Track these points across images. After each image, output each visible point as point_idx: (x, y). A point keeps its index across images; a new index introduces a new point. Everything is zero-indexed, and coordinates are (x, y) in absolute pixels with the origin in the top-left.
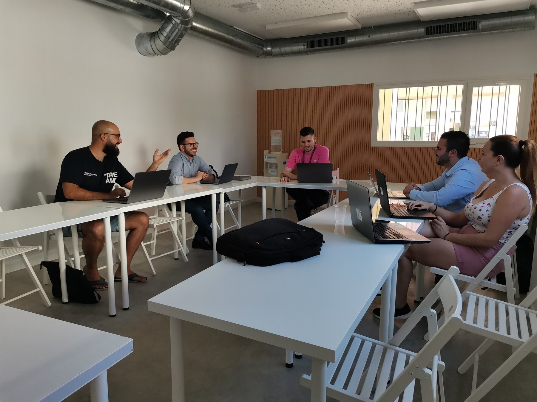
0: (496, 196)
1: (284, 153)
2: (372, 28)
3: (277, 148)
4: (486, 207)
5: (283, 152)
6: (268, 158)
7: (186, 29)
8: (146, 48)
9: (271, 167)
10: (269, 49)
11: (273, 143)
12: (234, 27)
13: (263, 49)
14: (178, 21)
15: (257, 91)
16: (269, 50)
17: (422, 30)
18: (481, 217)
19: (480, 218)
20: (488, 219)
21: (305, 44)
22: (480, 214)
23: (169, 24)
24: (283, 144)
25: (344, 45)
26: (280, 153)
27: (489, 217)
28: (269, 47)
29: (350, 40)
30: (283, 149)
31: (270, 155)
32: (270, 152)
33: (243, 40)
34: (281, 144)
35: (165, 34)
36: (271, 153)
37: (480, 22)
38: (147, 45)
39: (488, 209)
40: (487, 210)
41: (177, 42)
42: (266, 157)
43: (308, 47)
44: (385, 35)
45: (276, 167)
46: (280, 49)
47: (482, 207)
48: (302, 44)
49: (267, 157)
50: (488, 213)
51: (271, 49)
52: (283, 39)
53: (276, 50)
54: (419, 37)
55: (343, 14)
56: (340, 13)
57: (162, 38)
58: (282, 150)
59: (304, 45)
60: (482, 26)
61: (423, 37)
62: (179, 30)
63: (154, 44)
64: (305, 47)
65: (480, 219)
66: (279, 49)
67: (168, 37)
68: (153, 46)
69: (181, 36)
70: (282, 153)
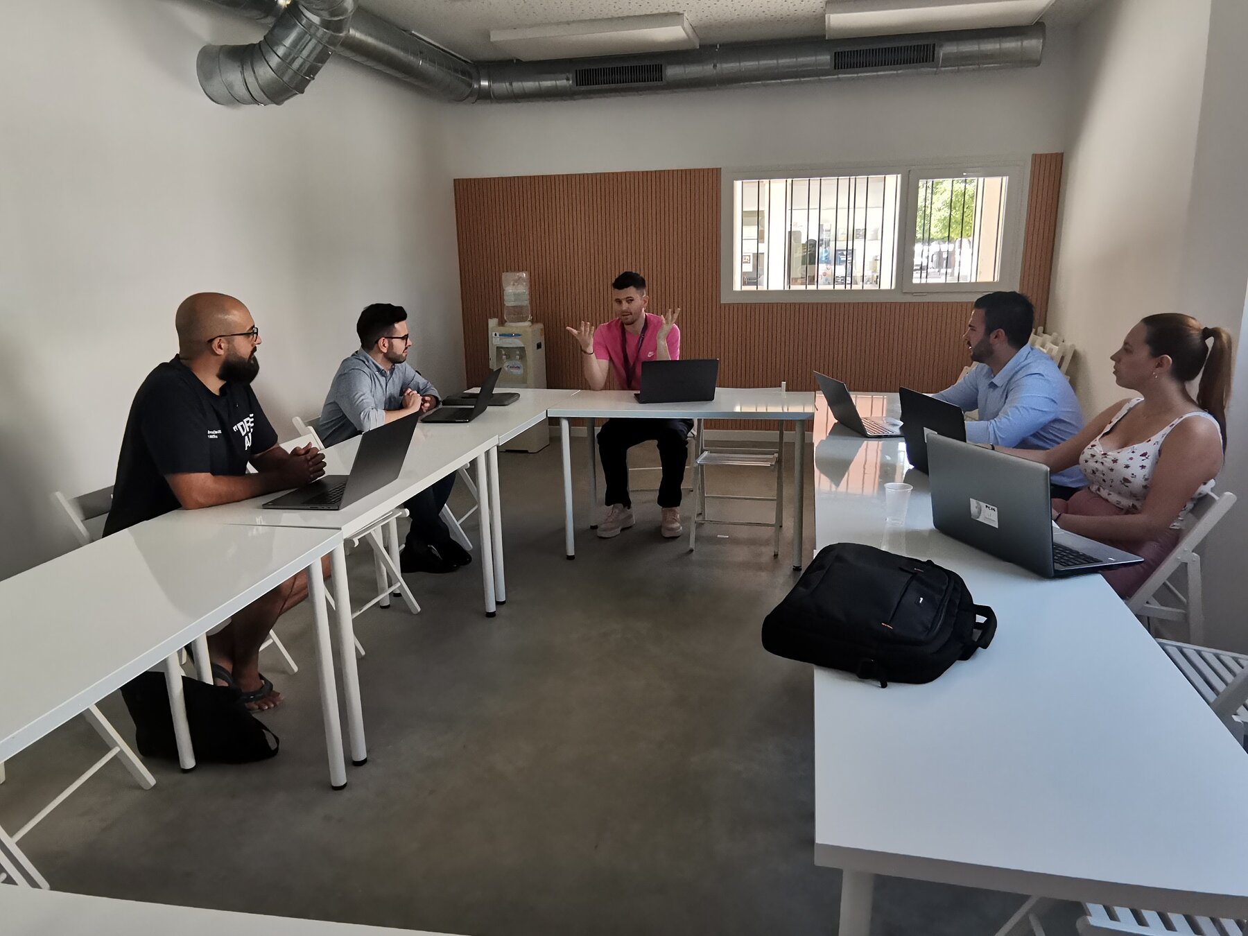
0: (1159, 437)
1: (537, 322)
2: (718, 47)
3: (518, 314)
4: (1138, 461)
5: (532, 321)
6: (501, 337)
7: (333, 41)
8: (230, 87)
9: (509, 357)
10: (485, 83)
11: (509, 302)
12: (413, 32)
13: (470, 85)
14: (316, 20)
15: (454, 180)
16: (485, 86)
17: (825, 58)
18: (1130, 479)
19: (1126, 480)
20: (1144, 483)
21: (570, 76)
22: (1127, 473)
23: (290, 27)
24: (531, 303)
25: (659, 83)
26: (527, 324)
27: (1146, 480)
28: (485, 80)
29: (672, 72)
30: (532, 315)
31: (503, 330)
32: (502, 323)
33: (435, 63)
34: (526, 303)
35: (281, 51)
36: (506, 324)
37: (941, 46)
38: (234, 77)
39: (1144, 463)
40: (1143, 467)
41: (312, 71)
42: (496, 335)
43: (579, 82)
44: (749, 65)
45: (523, 356)
46: (511, 84)
47: (1131, 459)
48: (564, 76)
49: (500, 335)
50: (1146, 471)
51: (490, 86)
52: (515, 61)
53: (502, 87)
54: (816, 73)
55: (672, 17)
56: (666, 15)
57: (274, 61)
58: (530, 318)
59: (568, 79)
60: (944, 54)
61: (826, 73)
62: (319, 42)
63: (254, 78)
64: (571, 82)
65: (1126, 484)
66: (507, 84)
67: (287, 60)
68: (251, 80)
69: (322, 58)
70: (529, 323)
